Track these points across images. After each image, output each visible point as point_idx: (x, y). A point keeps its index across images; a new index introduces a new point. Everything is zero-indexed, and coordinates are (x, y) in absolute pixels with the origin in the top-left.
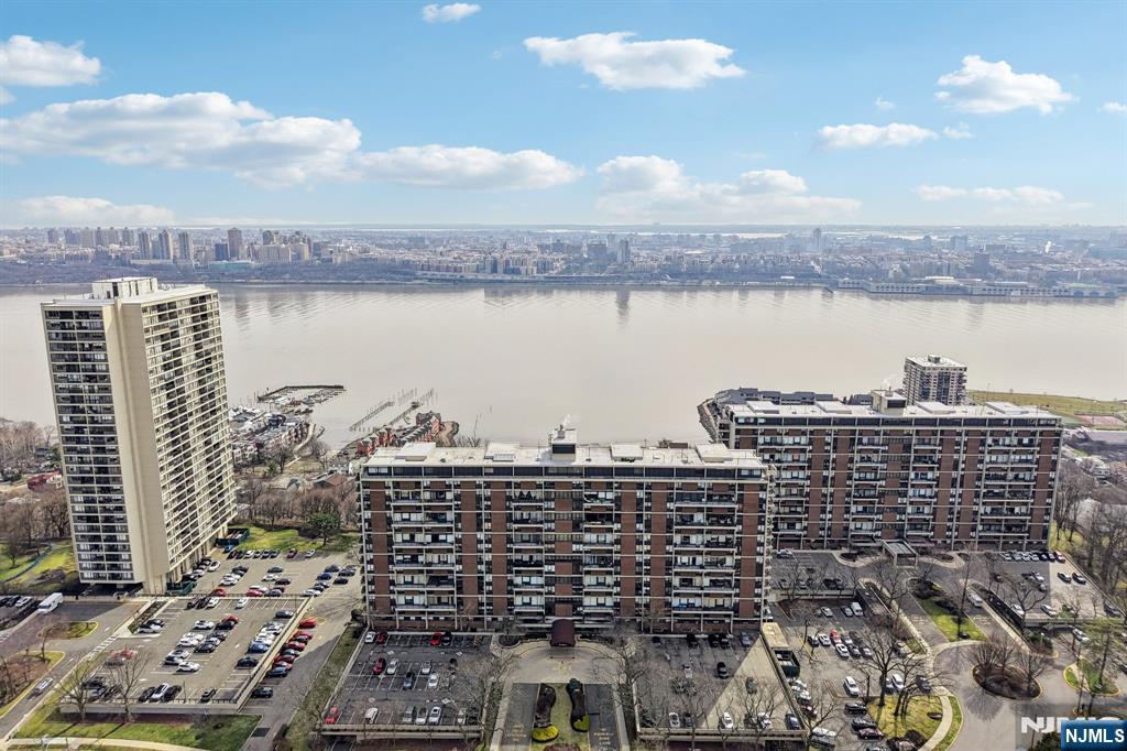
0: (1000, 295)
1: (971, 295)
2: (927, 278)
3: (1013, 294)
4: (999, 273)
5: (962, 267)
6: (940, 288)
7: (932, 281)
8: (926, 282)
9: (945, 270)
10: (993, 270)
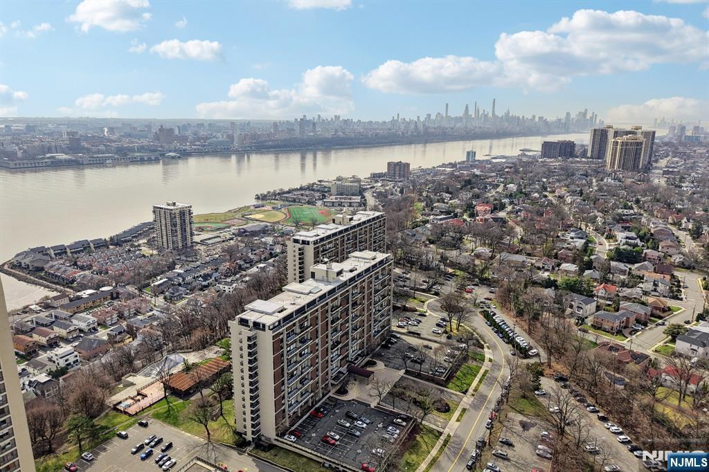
0: (100, 163)
1: (82, 164)
2: (48, 155)
3: (107, 162)
4: (88, 150)
5: (63, 146)
6: (60, 161)
7: (52, 157)
8: (48, 158)
9: (54, 149)
10: (83, 148)
